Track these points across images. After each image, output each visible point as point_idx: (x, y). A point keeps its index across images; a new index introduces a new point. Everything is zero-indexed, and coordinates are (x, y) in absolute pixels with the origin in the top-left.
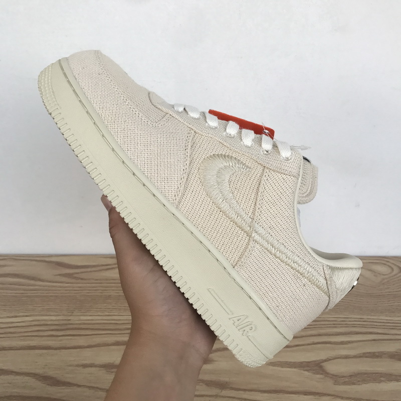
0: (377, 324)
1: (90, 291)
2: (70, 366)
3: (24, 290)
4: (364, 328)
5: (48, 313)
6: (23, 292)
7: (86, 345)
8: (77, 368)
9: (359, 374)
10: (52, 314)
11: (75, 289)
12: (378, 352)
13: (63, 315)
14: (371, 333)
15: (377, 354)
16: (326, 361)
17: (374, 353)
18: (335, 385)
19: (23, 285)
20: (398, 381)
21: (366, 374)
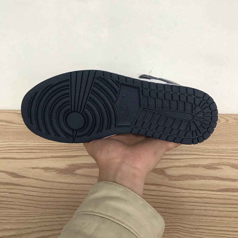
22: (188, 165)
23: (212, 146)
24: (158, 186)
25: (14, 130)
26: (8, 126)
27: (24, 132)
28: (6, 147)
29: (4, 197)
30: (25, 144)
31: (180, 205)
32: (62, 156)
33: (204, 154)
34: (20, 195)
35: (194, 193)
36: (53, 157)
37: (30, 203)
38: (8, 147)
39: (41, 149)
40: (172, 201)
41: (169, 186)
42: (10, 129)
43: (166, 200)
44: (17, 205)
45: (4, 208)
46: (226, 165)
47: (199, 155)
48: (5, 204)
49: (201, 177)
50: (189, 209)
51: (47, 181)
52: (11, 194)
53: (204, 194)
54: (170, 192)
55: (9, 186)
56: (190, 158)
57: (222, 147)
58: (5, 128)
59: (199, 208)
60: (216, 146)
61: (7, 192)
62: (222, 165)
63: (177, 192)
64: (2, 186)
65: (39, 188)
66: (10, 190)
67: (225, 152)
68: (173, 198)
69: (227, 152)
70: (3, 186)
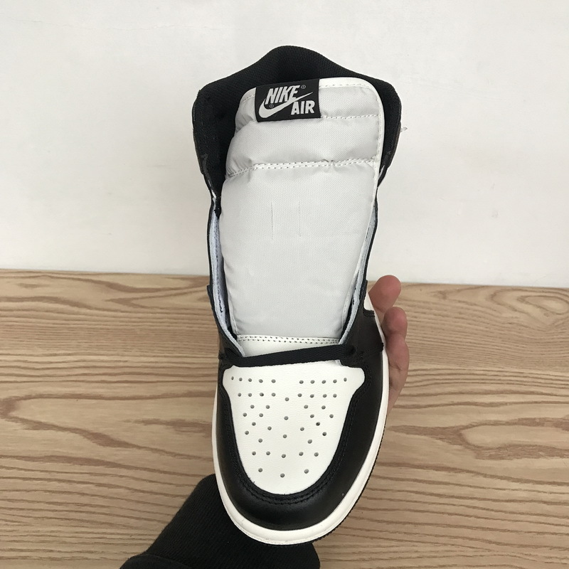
0: (543, 381)
1: (155, 324)
2: (128, 421)
3: (66, 320)
4: (523, 386)
5: (97, 352)
6: (64, 322)
7: (148, 395)
8: (136, 424)
9: (510, 446)
10: (102, 352)
11: (133, 320)
12: (540, 419)
13: (118, 355)
14: (532, 393)
15: (538, 421)
16: (467, 427)
17: (535, 419)
18: (477, 458)
19: (63, 313)
20: (562, 456)
21: (520, 446)
22: (519, 420)
24: (452, 473)
25: (90, 325)
26: (74, 314)
27: (115, 329)
28: (74, 368)
29: (83, 494)
30: (120, 361)
31: (509, 521)
33: (554, 392)
34: (122, 490)
35: (539, 492)
36: (190, 394)
37: (149, 512)
38: (80, 367)
39: (160, 373)
40: (488, 510)
41: (478, 474)
42: (79, 320)
43: (474, 507)
44: (118, 516)
45: (88, 521)
47: (542, 394)
48: (87, 512)
49: (552, 451)
50: (531, 532)
51: (182, 455)
52: (101, 488)
53: (564, 493)
54: (481, 488)
55: (93, 467)
56: (522, 403)
58: (68, 320)
59: (555, 529)
61: (90, 481)
63: (499, 487)
65: (165, 472)
66: (97, 477)
68: (490, 502)
70: (78, 466)
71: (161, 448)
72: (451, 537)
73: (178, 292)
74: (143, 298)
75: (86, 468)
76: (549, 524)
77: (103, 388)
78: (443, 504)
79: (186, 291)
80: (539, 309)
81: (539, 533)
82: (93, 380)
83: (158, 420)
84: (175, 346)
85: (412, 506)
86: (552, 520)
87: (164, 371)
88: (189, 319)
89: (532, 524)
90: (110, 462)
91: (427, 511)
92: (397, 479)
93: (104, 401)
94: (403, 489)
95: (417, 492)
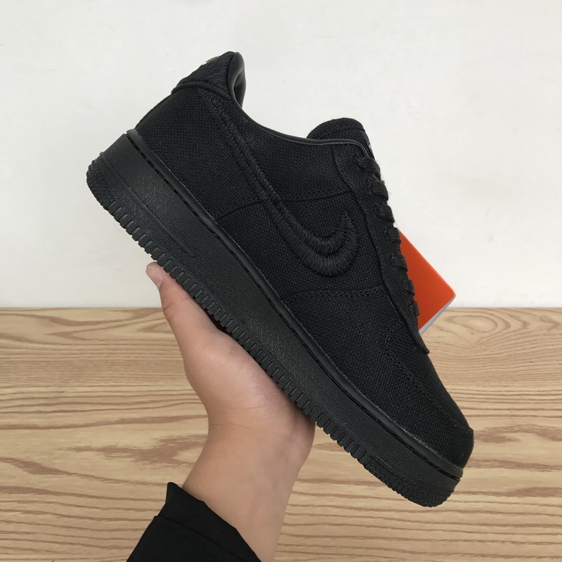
23: (494, 386)
25: (31, 358)
26: (16, 348)
27: (54, 362)
28: (12, 399)
29: (9, 522)
30: (57, 392)
31: (427, 530)
32: (145, 418)
34: (48, 516)
36: (122, 421)
37: (73, 537)
38: (18, 399)
39: (94, 402)
40: (404, 520)
42: (21, 354)
44: (41, 541)
45: (11, 548)
46: (526, 431)
47: (463, 408)
48: (11, 539)
50: (444, 540)
51: (110, 480)
52: (28, 515)
53: (478, 502)
55: (22, 495)
57: (516, 388)
58: (10, 354)
59: (467, 536)
60: (501, 386)
61: (18, 509)
62: (516, 432)
64: (6, 497)
65: (93, 497)
66: (25, 505)
67: (522, 399)
68: (407, 514)
69: (528, 400)
70: (7, 495)
71: (90, 474)
72: (366, 548)
73: (119, 324)
74: (84, 331)
75: (15, 497)
76: (462, 532)
77: (39, 418)
78: (362, 517)
79: (126, 322)
80: (466, 328)
81: (451, 541)
82: (30, 411)
83: (89, 447)
84: (112, 375)
85: (331, 519)
86: (465, 528)
87: (99, 400)
88: (128, 350)
89: (446, 533)
90: (38, 490)
91: (346, 525)
92: (318, 495)
93: (39, 430)
94: (324, 504)
95: (336, 507)
